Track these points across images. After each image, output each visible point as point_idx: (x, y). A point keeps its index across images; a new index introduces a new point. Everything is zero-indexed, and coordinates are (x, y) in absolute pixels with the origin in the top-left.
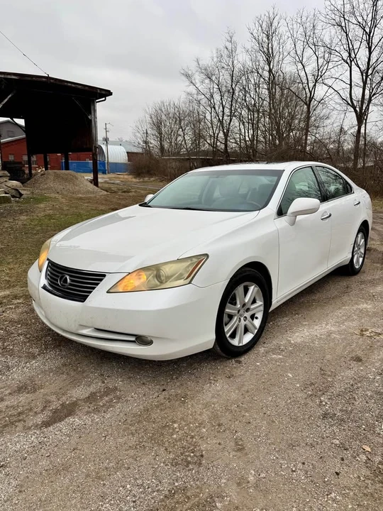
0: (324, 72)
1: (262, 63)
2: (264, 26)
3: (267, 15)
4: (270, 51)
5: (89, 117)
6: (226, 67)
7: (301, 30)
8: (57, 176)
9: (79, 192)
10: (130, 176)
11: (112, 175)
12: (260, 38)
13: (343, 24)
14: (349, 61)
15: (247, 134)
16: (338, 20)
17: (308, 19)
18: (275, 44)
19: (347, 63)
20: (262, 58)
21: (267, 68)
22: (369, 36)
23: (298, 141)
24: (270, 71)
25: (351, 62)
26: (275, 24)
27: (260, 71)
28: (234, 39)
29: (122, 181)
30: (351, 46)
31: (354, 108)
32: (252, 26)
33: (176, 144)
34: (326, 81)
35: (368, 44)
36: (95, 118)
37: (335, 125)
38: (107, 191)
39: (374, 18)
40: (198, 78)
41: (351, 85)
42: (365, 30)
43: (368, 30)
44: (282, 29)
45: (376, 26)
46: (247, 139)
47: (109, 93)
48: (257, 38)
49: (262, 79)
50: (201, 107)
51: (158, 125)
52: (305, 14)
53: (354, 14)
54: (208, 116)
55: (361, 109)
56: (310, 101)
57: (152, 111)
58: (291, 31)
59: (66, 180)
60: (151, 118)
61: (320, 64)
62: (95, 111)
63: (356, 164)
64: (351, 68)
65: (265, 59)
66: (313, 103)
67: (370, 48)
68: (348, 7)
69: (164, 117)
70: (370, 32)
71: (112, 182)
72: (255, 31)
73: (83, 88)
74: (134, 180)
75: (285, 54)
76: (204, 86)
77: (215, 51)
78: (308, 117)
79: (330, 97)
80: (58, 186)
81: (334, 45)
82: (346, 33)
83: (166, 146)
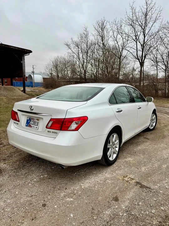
0: (126, 44)
1: (100, 41)
2: (100, 25)
3: (101, 20)
4: (103, 35)
5: (21, 62)
6: (84, 42)
7: (116, 27)
8: (5, 89)
9: (15, 96)
10: (43, 88)
11: (36, 88)
12: (99, 30)
13: (133, 25)
14: (136, 40)
15: (94, 71)
16: (130, 23)
17: (119, 23)
18: (105, 32)
19: (135, 41)
20: (100, 38)
21: (102, 42)
22: (144, 30)
23: (116, 74)
24: (103, 44)
25: (137, 40)
26: (105, 24)
27: (99, 44)
28: (87, 30)
29: (39, 91)
30: (136, 34)
31: (139, 60)
32: (95, 25)
33: (64, 75)
34: (127, 49)
35: (144, 33)
36: (24, 62)
37: (131, 67)
38: (29, 95)
39: (145, 23)
40: (72, 46)
41: (137, 50)
42: (142, 27)
43: (143, 28)
44: (108, 26)
45: (146, 26)
46: (94, 73)
47: (30, 52)
48: (97, 30)
49: (100, 47)
50: (75, 59)
51: (56, 66)
52: (117, 21)
53: (137, 21)
54: (78, 63)
55: (142, 60)
56: (120, 57)
57: (53, 60)
58: (112, 27)
59: (9, 90)
60: (53, 63)
61: (124, 41)
62: (24, 59)
63: (140, 84)
64: (137, 43)
65: (101, 39)
66: (122, 58)
67: (144, 35)
68: (135, 18)
69: (58, 63)
70: (144, 28)
71: (34, 91)
72: (97, 27)
73: (18, 49)
74: (45, 90)
75: (110, 37)
76: (75, 50)
77: (79, 35)
78: (120, 64)
79: (129, 55)
80: (5, 93)
81: (130, 33)
82: (134, 28)
83: (60, 75)
